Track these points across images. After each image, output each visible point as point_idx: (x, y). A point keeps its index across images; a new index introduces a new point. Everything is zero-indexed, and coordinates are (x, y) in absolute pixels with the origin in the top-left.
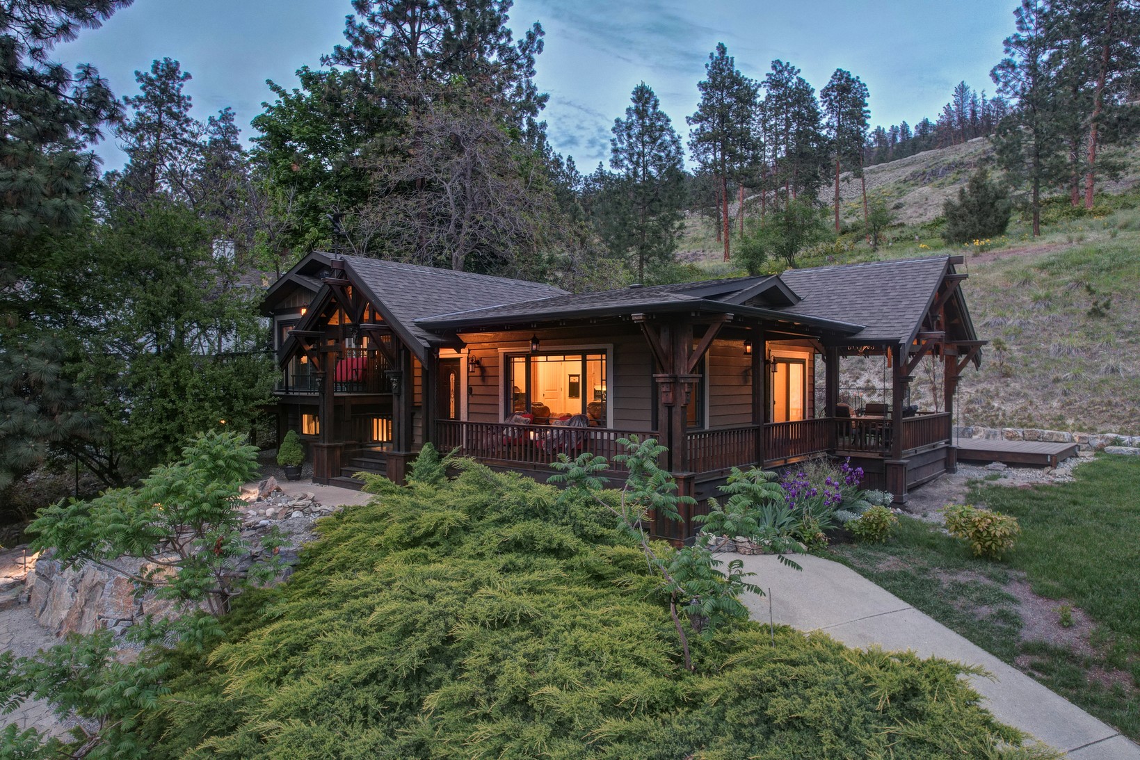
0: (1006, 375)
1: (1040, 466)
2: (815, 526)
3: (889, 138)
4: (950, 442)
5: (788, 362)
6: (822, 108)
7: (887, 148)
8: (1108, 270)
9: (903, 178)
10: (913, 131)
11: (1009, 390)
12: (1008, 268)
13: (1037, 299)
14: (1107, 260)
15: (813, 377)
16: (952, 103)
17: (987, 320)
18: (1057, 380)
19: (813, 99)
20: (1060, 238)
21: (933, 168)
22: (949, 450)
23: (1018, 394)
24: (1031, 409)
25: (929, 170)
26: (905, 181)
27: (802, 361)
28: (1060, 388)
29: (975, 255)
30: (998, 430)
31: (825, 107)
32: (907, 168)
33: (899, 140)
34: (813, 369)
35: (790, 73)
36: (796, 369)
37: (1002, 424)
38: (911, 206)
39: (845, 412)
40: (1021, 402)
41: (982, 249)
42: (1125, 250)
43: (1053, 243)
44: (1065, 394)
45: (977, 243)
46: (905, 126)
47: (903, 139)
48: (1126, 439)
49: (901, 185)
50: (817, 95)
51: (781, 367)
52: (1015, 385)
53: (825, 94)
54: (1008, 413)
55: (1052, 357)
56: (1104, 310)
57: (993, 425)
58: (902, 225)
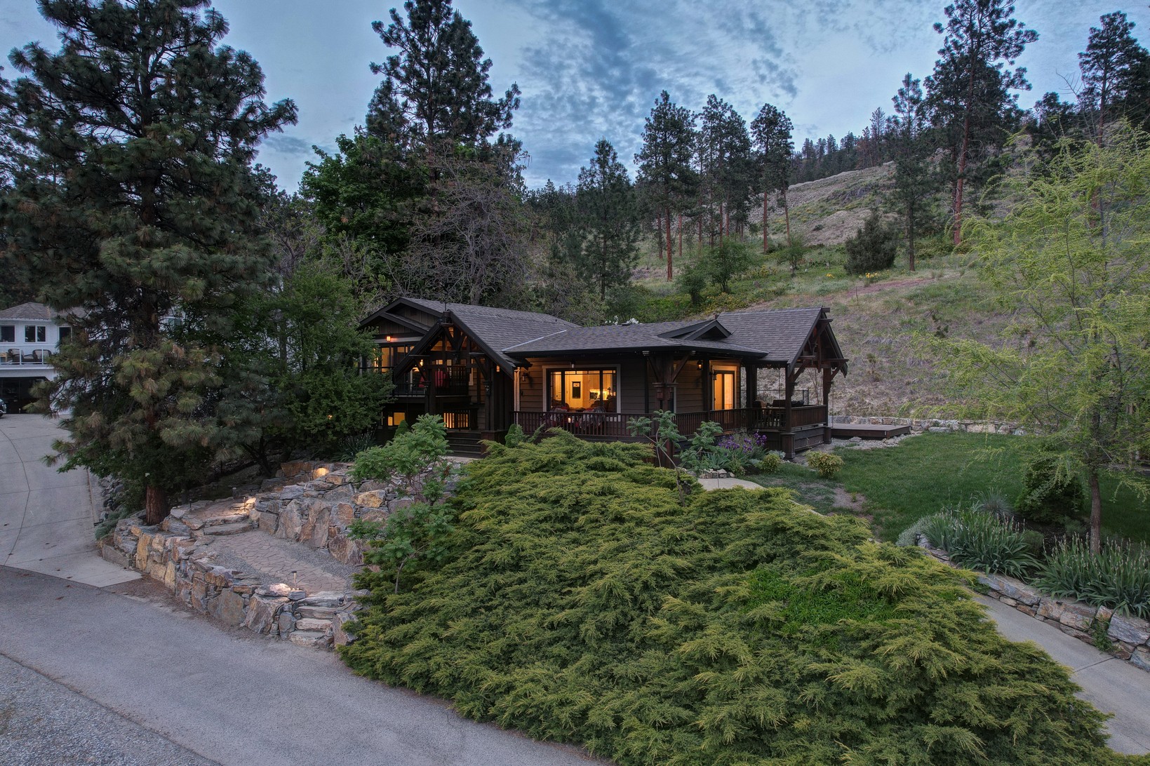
0: (877, 380)
1: (881, 439)
2: (738, 464)
3: (816, 150)
4: (826, 424)
5: (723, 373)
6: (752, 138)
7: (815, 160)
8: (952, 302)
9: (826, 197)
10: (839, 145)
11: (877, 390)
12: (887, 298)
13: (903, 324)
14: (953, 294)
15: (739, 382)
16: (870, 127)
17: (869, 338)
18: (908, 383)
19: (744, 130)
20: (927, 273)
21: (852, 188)
22: (826, 429)
23: (882, 393)
24: (890, 404)
25: (848, 191)
26: (828, 200)
27: (732, 372)
28: (910, 388)
29: (866, 286)
30: (867, 418)
31: (754, 138)
32: (830, 187)
33: (826, 152)
34: (739, 377)
35: (724, 108)
36: (728, 378)
37: (871, 414)
38: (829, 228)
39: (759, 404)
40: (885, 399)
41: (872, 281)
42: (965, 286)
43: (922, 278)
44: (912, 393)
45: (868, 276)
46: (831, 139)
47: (830, 152)
48: (942, 422)
49: (824, 204)
50: (748, 127)
51: (719, 376)
52: (882, 387)
53: (755, 125)
54: (875, 407)
55: (908, 367)
56: (945, 333)
57: (864, 415)
58: (821, 246)
